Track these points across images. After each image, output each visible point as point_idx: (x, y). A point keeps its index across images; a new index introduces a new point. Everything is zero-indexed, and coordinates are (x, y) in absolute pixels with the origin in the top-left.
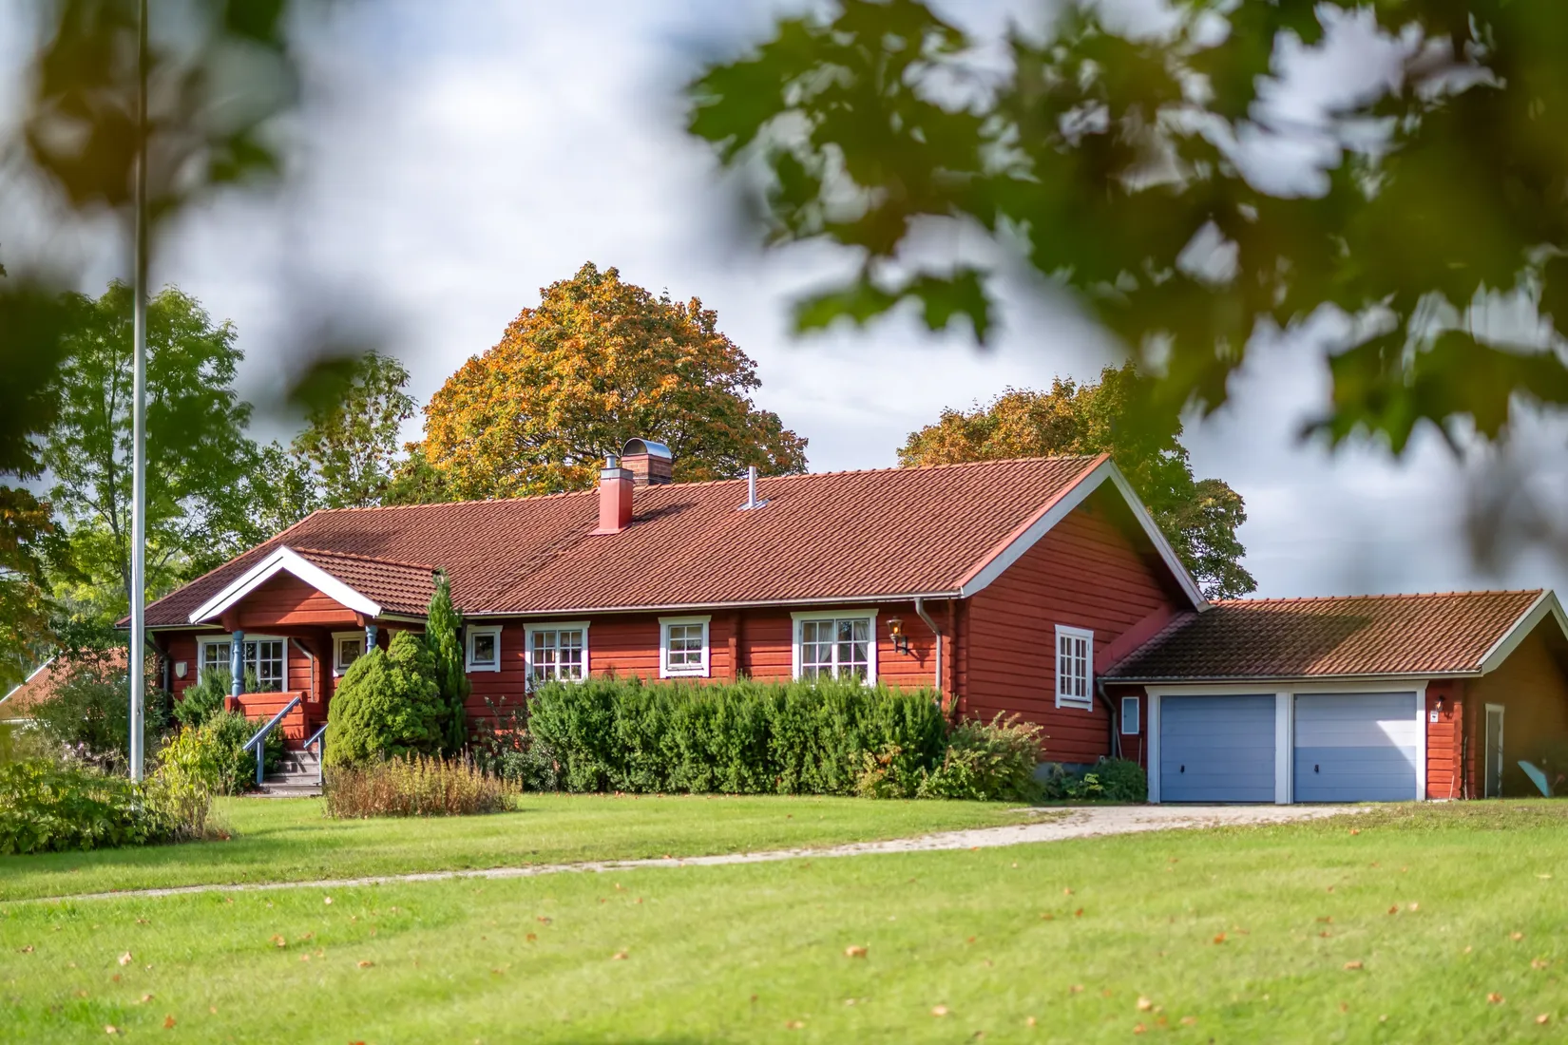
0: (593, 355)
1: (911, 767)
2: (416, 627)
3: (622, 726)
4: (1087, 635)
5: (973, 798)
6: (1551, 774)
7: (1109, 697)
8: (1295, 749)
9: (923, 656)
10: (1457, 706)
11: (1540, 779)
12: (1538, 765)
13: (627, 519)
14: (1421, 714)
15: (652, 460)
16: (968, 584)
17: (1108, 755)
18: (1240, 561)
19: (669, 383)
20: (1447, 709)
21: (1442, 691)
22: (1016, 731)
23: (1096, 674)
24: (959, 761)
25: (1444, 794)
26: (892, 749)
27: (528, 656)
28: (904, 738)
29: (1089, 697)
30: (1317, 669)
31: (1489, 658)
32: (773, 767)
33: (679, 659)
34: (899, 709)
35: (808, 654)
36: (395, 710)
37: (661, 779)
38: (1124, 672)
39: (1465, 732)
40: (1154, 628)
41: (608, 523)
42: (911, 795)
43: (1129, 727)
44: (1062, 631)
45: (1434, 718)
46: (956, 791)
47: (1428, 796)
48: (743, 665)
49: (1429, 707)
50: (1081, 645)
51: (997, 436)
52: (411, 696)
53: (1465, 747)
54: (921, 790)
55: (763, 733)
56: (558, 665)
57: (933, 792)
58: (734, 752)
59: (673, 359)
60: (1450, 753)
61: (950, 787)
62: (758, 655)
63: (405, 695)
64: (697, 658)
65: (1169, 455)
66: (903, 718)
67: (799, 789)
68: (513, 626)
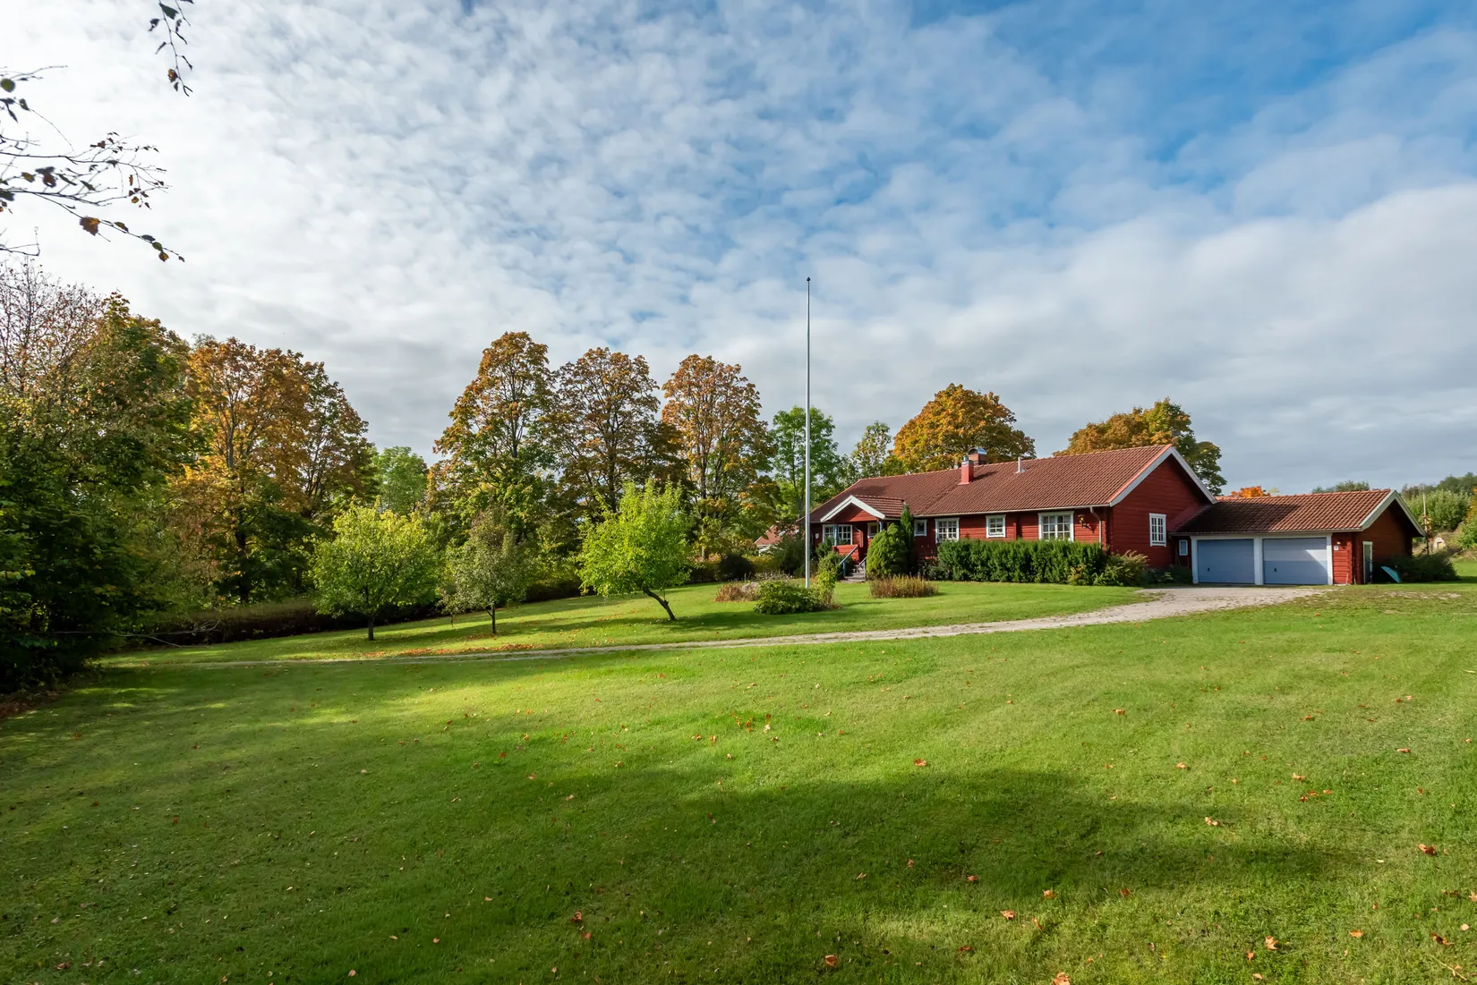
0: (954, 416)
1: (1091, 573)
2: (897, 523)
3: (973, 557)
4: (1163, 517)
5: (1118, 585)
6: (1400, 572)
7: (1173, 541)
8: (1264, 562)
9: (1093, 529)
10: (1349, 544)
11: (1394, 574)
12: (1393, 568)
13: (972, 479)
14: (1329, 547)
15: (980, 456)
16: (1112, 501)
17: (1174, 563)
18: (1218, 473)
19: (982, 424)
20: (1343, 545)
21: (1339, 538)
22: (1135, 558)
23: (1167, 532)
24: (1111, 571)
25: (1344, 582)
26: (1082, 566)
27: (937, 530)
28: (1088, 561)
29: (1165, 541)
30: (1275, 528)
31: (1365, 523)
32: (1033, 572)
33: (994, 531)
34: (1085, 550)
35: (1045, 528)
36: (890, 552)
37: (988, 577)
38: (1180, 531)
39: (1354, 555)
40: (1192, 512)
41: (965, 481)
42: (1091, 584)
43: (1183, 552)
44: (1152, 515)
45: (1336, 548)
46: (1110, 582)
47: (1334, 582)
48: (1019, 533)
49: (1333, 544)
50: (1160, 521)
51: (1110, 431)
52: (896, 547)
53: (1354, 562)
54: (1095, 582)
55: (1028, 559)
56: (947, 533)
57: (1100, 583)
58: (1017, 567)
59: (984, 415)
60: (1346, 564)
61: (1107, 581)
62: (1025, 529)
63: (893, 546)
64: (1001, 530)
65: (1185, 433)
66: (1087, 554)
67: (1044, 581)
68: (931, 521)
